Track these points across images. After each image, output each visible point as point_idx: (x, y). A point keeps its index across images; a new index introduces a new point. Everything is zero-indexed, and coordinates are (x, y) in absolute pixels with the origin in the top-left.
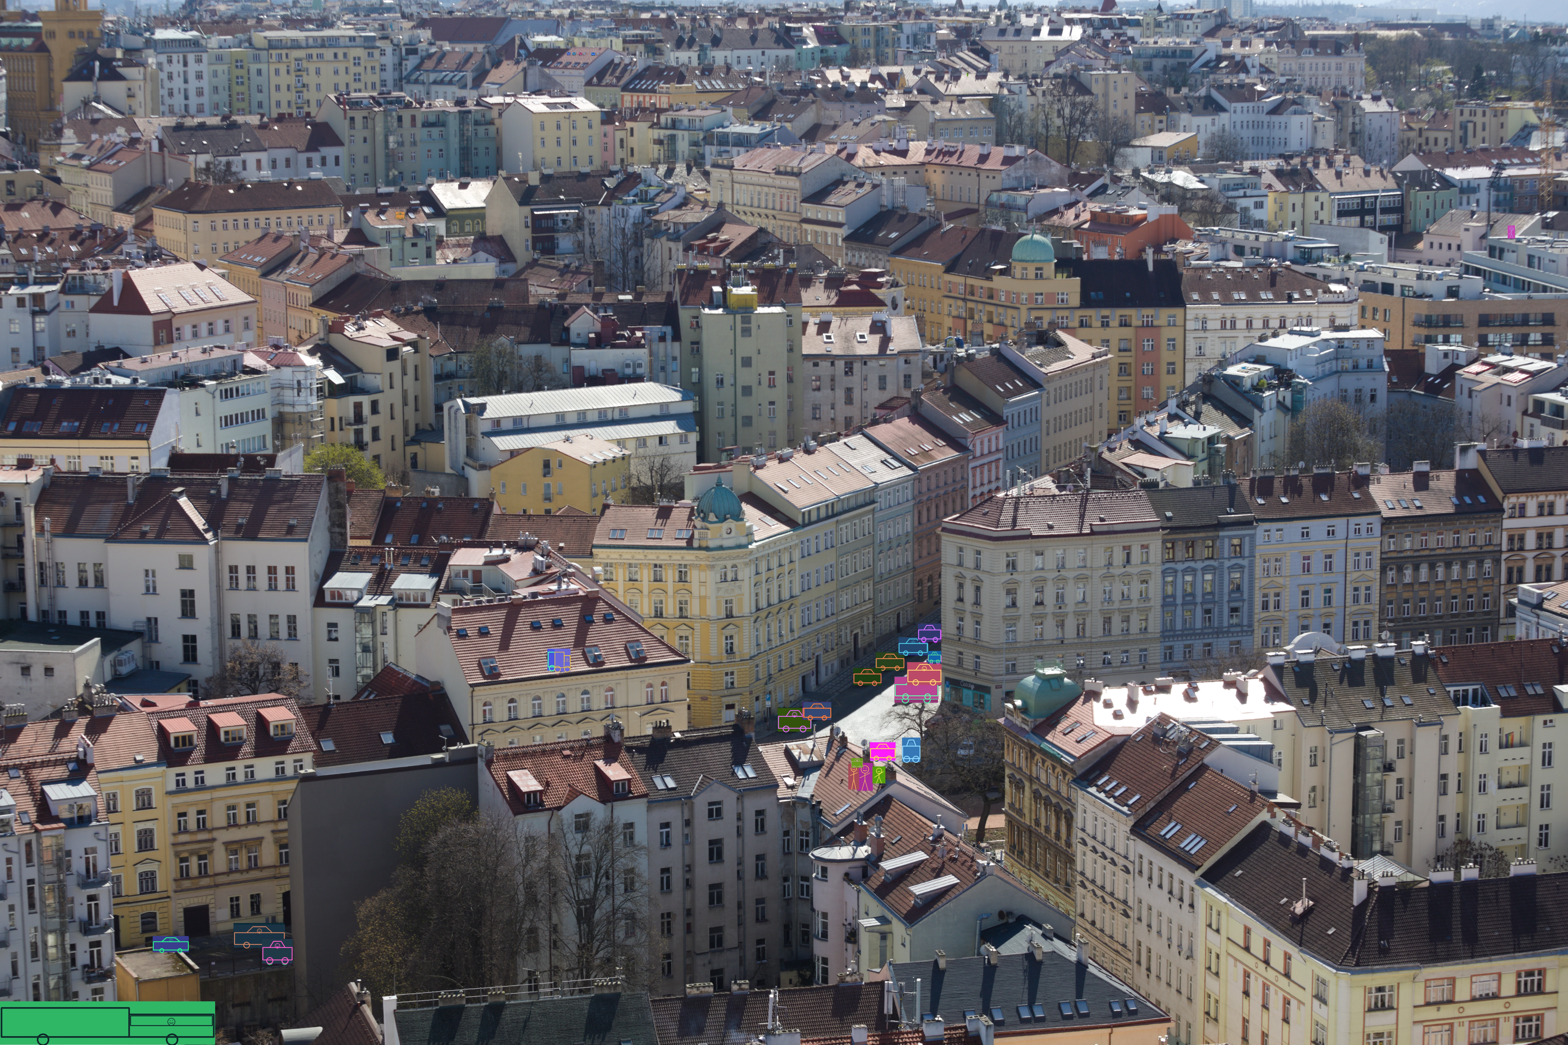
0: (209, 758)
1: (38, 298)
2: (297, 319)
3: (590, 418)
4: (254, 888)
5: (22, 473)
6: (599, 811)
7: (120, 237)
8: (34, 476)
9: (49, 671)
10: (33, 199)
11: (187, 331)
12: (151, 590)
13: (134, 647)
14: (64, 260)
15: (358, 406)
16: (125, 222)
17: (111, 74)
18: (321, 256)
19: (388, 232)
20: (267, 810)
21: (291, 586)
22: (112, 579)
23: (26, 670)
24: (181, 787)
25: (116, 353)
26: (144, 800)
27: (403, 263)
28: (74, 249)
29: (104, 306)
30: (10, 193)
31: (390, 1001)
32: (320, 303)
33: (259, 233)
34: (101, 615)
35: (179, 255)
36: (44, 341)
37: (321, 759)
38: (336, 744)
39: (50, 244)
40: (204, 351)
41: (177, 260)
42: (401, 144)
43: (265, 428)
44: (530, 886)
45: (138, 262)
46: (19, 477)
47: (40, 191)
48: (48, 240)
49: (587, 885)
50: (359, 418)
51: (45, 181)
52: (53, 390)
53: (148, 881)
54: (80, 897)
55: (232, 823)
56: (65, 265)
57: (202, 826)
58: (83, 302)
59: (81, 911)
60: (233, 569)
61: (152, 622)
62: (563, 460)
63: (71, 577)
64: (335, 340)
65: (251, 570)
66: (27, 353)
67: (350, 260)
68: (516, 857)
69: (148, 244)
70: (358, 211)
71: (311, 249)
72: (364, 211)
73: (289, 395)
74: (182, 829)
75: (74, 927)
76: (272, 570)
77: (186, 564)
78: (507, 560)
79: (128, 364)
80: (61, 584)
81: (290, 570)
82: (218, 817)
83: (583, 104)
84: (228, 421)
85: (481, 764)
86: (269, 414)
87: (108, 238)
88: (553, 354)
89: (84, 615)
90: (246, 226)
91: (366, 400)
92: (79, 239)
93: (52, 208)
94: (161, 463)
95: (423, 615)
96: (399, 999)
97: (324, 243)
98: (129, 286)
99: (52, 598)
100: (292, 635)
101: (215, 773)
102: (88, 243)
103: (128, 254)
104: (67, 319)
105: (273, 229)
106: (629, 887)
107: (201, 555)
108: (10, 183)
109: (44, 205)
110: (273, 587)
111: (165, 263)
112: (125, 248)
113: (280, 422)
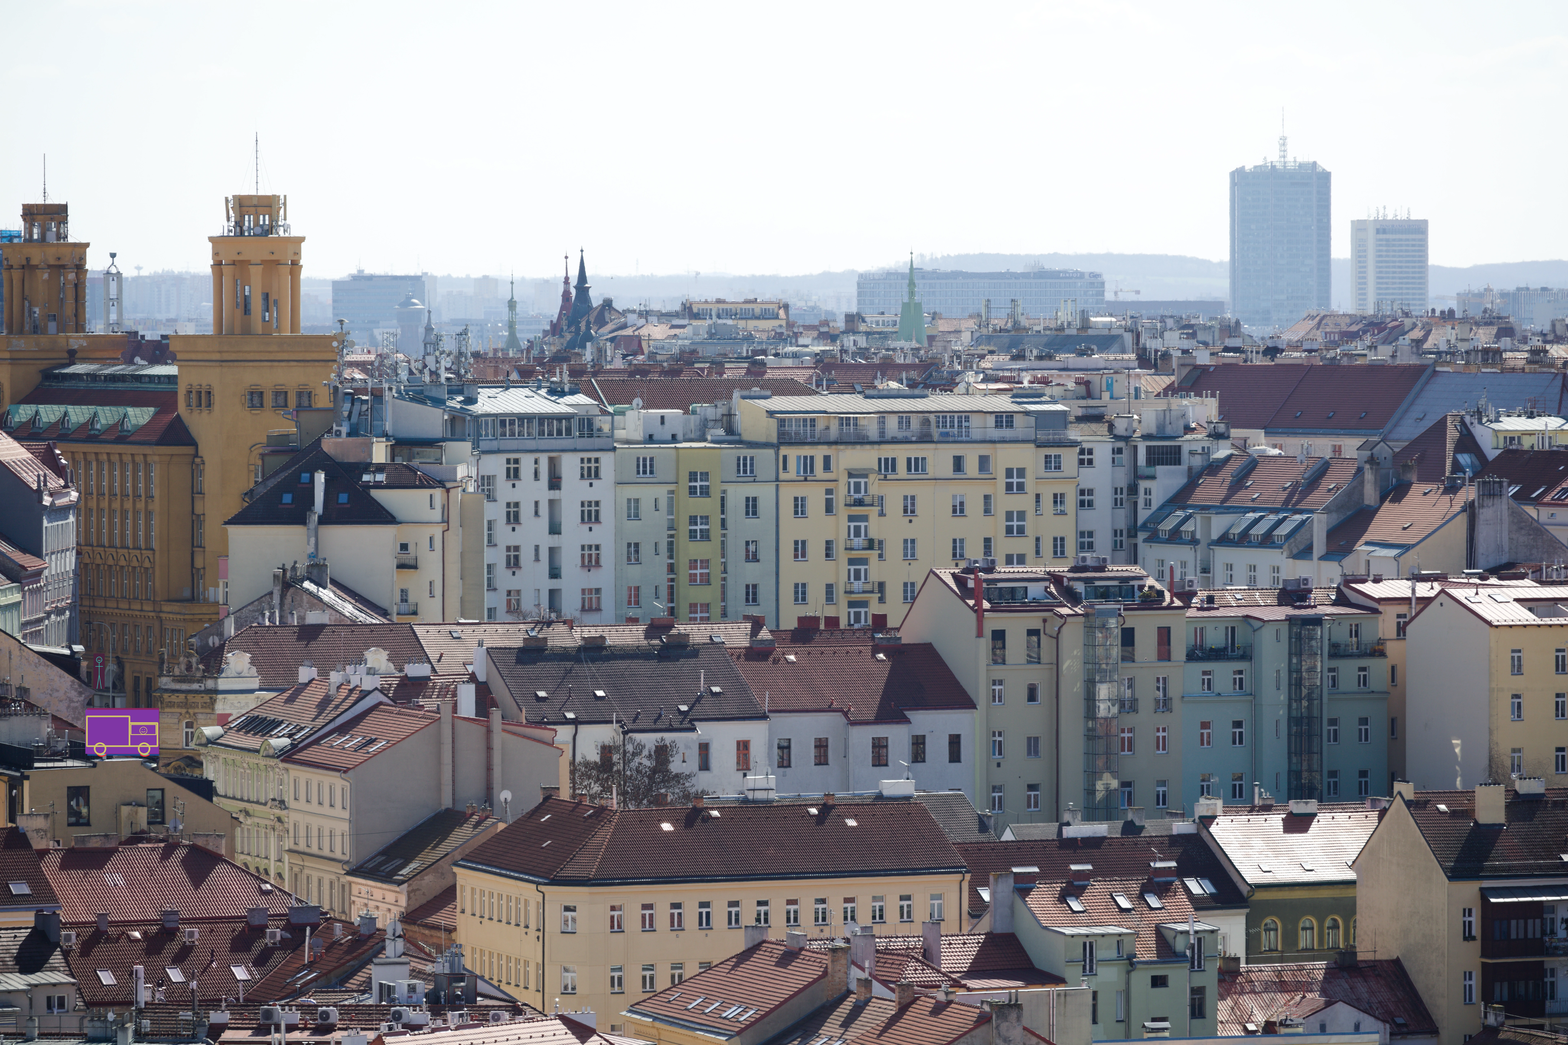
7: (365, 944)
10: (136, 838)
14: (214, 1004)
17: (356, 505)
18: (903, 1009)
19: (1088, 946)
27: (1126, 1030)
28: (240, 973)
30: (77, 820)
33: (738, 942)
35: (521, 996)
39: (178, 960)
41: (516, 1010)
42: (1128, 706)
45: (412, 1015)
47: (158, 817)
48: (174, 947)
51: (173, 790)
56: (216, 1017)
67: (983, 1020)
69: (440, 967)
70: (1007, 886)
71: (877, 988)
72: (1024, 887)
87: (333, 945)
90: (705, 921)
92: (257, 948)
93: (185, 862)
97: (913, 973)
102: (278, 959)
103: (386, 991)
105: (778, 931)
108: (79, 793)
109: (166, 854)
111: (482, 1018)
112: (379, 974)
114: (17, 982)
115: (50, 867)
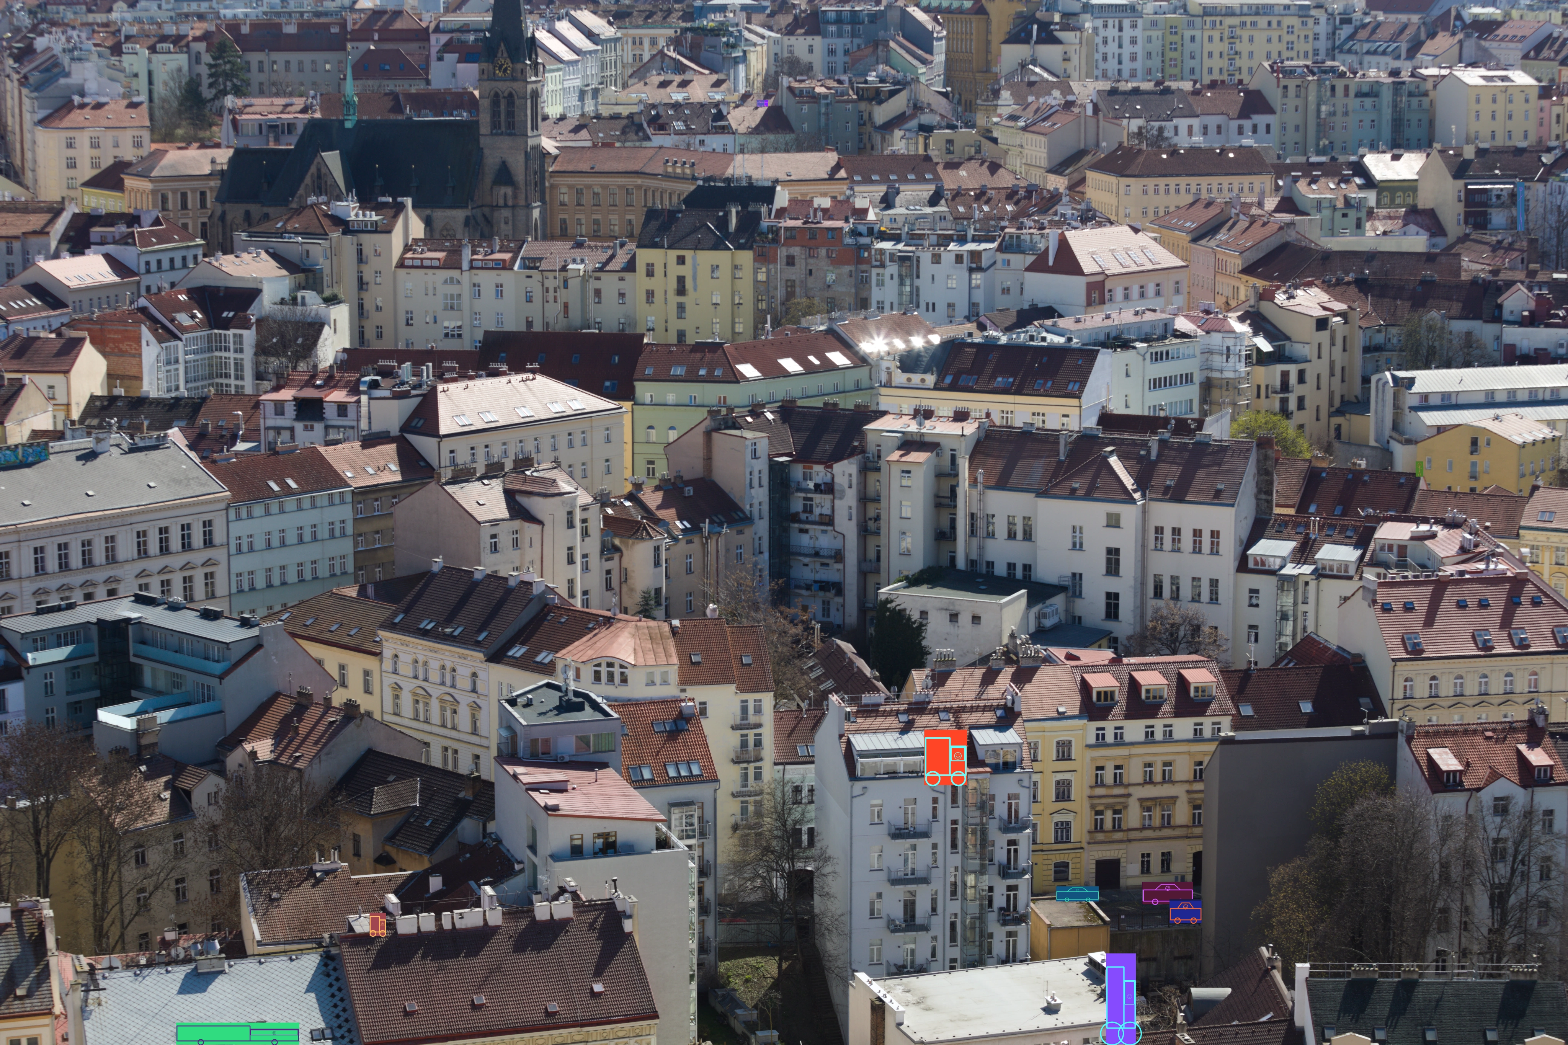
0: (1130, 715)
1: (975, 255)
2: (1225, 285)
3: (1521, 397)
4: (1166, 846)
5: (959, 425)
6: (1520, 796)
7: (1054, 198)
8: (970, 428)
9: (976, 619)
10: (970, 159)
11: (1119, 294)
12: (1077, 546)
13: (1058, 601)
14: (1002, 219)
15: (1285, 375)
16: (1057, 183)
17: (1048, 37)
18: (1251, 224)
19: (1319, 202)
20: (1183, 770)
21: (1215, 550)
22: (1040, 533)
23: (954, 617)
24: (1100, 741)
25: (1050, 312)
26: (1064, 752)
27: (1332, 233)
28: (1009, 208)
29: (1039, 265)
30: (949, 152)
31: (1302, 969)
32: (1248, 270)
33: (1190, 199)
34: (1027, 568)
35: (1113, 218)
36: (979, 297)
37: (1240, 723)
38: (1255, 710)
39: (987, 202)
40: (1137, 313)
41: (1112, 223)
42: (1332, 114)
43: (1193, 392)
44: (1445, 866)
45: (1074, 223)
46: (955, 429)
47: (978, 151)
48: (985, 198)
49: (1503, 869)
50: (1285, 386)
51: (984, 141)
52: (990, 346)
53: (1063, 831)
54: (1000, 841)
55: (1149, 781)
56: (1003, 223)
57: (1118, 781)
58: (1020, 261)
59: (1000, 856)
60: (1159, 530)
61: (1077, 577)
62: (1492, 438)
63: (1001, 529)
64: (1265, 307)
65: (1176, 531)
66: (962, 309)
67: (1281, 228)
68: (1433, 837)
69: (1083, 206)
70: (1289, 179)
71: (1241, 216)
72: (1296, 180)
73: (1218, 361)
74: (1099, 782)
75: (993, 870)
76: (1197, 533)
77: (1113, 522)
78: (1433, 536)
79: (1062, 323)
80: (991, 535)
81: (1215, 534)
82: (1134, 773)
83: (1521, 78)
84: (1157, 384)
85: (1401, 740)
86: (1197, 379)
87: (1043, 198)
88: (1485, 331)
89: (1011, 566)
90: (1178, 191)
91: (1293, 369)
92: (1015, 198)
93: (989, 167)
94: (1091, 422)
95: (1347, 587)
96: (1312, 967)
97: (1254, 211)
98: (1064, 247)
99: (981, 548)
100: (1214, 599)
101: (1135, 729)
102: (1023, 203)
103: (1063, 215)
104: (1003, 277)
105: (1204, 195)
106: (1545, 875)
107: (1129, 514)
108: (950, 142)
109: (982, 164)
110: (1197, 549)
111: (1100, 225)
112: (1061, 209)
113: (1207, 386)
114: (929, 210)
115: (940, 168)
